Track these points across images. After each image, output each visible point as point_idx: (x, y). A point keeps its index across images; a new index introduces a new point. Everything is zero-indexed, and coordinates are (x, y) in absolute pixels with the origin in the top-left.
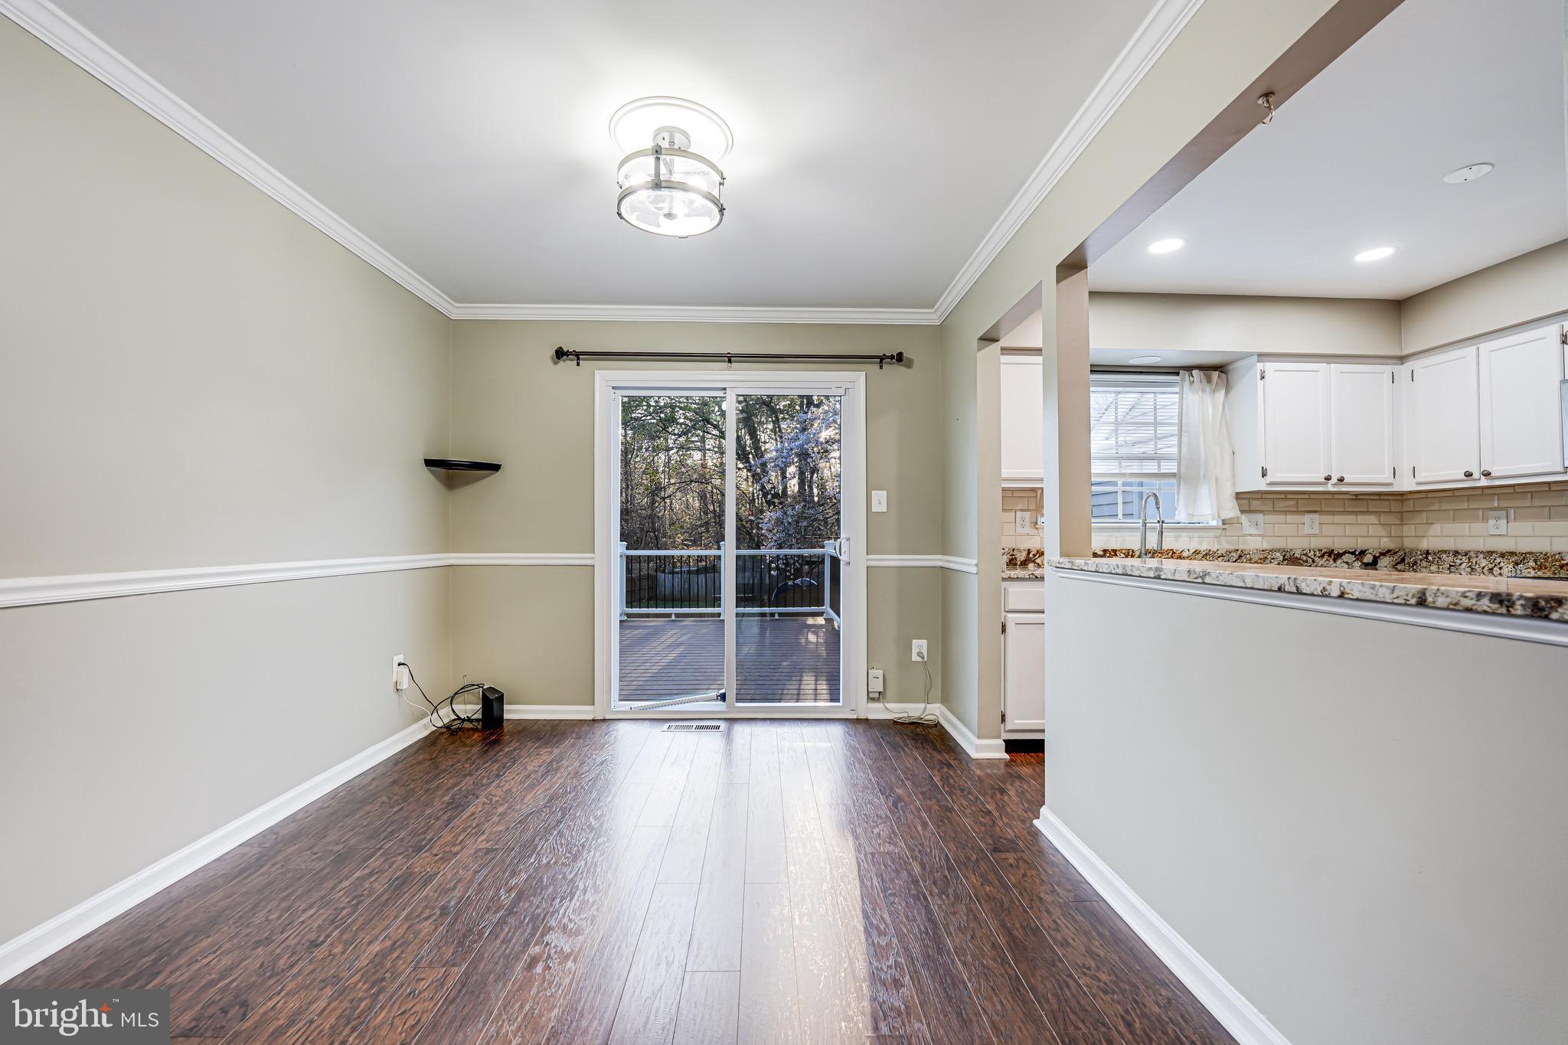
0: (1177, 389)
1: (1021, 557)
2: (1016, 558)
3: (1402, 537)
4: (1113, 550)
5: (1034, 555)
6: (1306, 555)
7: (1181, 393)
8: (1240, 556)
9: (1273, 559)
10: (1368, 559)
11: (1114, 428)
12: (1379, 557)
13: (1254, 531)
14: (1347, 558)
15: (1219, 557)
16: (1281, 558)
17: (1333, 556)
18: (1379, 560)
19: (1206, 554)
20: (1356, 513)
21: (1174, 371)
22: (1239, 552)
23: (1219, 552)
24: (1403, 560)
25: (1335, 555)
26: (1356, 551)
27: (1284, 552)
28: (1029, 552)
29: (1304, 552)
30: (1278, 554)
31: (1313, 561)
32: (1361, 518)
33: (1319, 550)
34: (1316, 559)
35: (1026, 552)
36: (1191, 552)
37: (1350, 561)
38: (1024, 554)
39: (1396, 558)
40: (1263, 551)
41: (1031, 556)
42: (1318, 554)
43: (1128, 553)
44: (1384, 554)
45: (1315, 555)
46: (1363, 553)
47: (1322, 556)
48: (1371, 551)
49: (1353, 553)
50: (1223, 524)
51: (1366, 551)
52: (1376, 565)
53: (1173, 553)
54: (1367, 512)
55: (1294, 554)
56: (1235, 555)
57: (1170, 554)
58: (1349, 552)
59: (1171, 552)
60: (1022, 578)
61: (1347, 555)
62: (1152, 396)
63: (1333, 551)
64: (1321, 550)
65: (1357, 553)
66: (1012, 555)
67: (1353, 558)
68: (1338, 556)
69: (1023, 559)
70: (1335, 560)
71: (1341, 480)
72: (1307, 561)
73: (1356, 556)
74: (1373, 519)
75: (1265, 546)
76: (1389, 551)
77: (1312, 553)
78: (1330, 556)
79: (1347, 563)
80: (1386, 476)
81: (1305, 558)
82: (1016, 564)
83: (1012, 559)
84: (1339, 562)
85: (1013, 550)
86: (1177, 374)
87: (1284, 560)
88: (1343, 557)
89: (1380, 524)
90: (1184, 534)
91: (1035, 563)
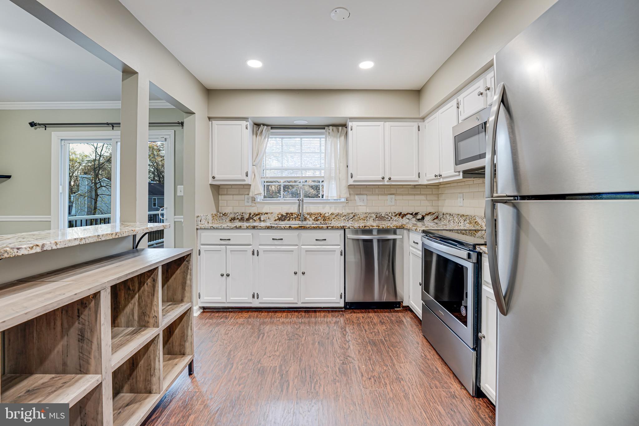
0: (324, 136)
1: (246, 216)
2: (244, 217)
3: (438, 206)
4: (291, 213)
5: (253, 216)
6: (387, 215)
7: (326, 138)
8: (354, 216)
9: (371, 217)
10: (419, 217)
11: (300, 155)
12: (425, 216)
13: (362, 204)
14: (409, 216)
15: (343, 216)
16: (375, 217)
17: (401, 215)
18: (425, 217)
19: (337, 215)
20: (415, 195)
21: (322, 127)
22: (353, 214)
23: (343, 214)
24: (437, 217)
25: (402, 215)
26: (412, 213)
27: (376, 214)
28: (250, 214)
29: (387, 214)
30: (373, 215)
31: (391, 218)
32: (417, 197)
33: (394, 213)
34: (393, 217)
35: (249, 214)
36: (329, 214)
37: (410, 218)
38: (248, 215)
39: (434, 216)
40: (366, 213)
41: (251, 216)
42: (393, 215)
43: (298, 214)
44: (427, 215)
45: (392, 215)
46: (416, 214)
47: (396, 216)
48: (421, 213)
49: (412, 214)
50: (347, 200)
51: (418, 213)
52: (423, 220)
53: (321, 214)
54: (421, 194)
55: (381, 215)
56: (352, 216)
57: (319, 215)
58: (409, 214)
59: (320, 214)
60: (207, 228)
61: (409, 215)
62: (319, 139)
63: (401, 213)
64: (395, 213)
65: (414, 214)
66: (242, 216)
67: (411, 216)
68: (405, 215)
69: (247, 217)
70: (402, 217)
71: (390, 179)
72: (388, 218)
73: (413, 215)
74: (423, 197)
75: (368, 211)
76: (430, 213)
77: (391, 214)
78: (400, 215)
79: (408, 219)
80: (415, 177)
81: (387, 217)
82: (244, 220)
83: (242, 218)
84: (404, 218)
85: (243, 213)
86: (324, 128)
87: (376, 217)
88: (406, 216)
89: (427, 200)
90: (327, 206)
91: (253, 219)
